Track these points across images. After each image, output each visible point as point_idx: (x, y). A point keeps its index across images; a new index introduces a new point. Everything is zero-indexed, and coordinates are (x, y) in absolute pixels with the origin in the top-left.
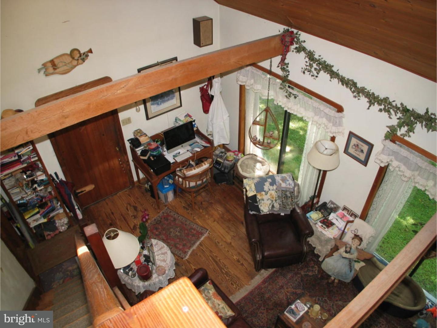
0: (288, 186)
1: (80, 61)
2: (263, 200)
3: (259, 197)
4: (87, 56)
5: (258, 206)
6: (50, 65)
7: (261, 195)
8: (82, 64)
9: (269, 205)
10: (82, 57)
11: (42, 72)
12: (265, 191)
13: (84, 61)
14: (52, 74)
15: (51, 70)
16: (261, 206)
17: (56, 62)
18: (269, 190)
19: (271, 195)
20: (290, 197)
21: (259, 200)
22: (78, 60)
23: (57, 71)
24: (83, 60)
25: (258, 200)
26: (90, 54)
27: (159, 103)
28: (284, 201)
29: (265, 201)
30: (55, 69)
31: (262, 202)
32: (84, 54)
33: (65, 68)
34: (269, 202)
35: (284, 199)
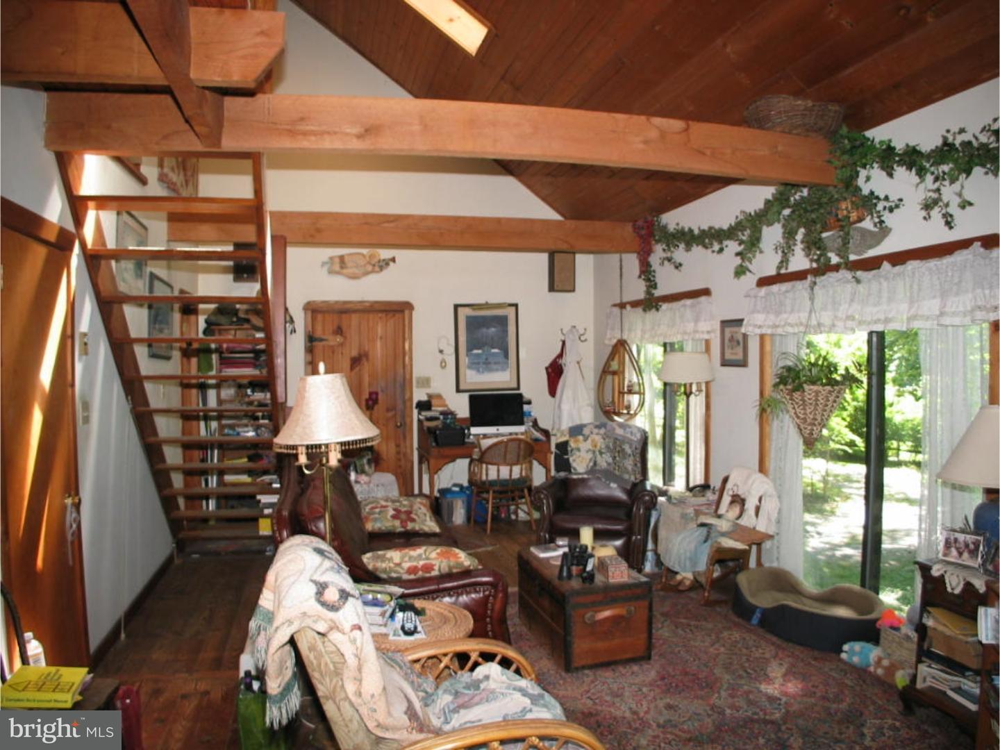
0: (629, 435)
1: (377, 269)
2: (579, 450)
3: (572, 444)
4: (387, 264)
5: (568, 459)
6: (337, 260)
7: (577, 441)
8: (377, 272)
9: (588, 461)
10: (381, 264)
11: (326, 268)
12: (583, 435)
13: (381, 270)
14: (338, 273)
15: (337, 267)
16: (574, 460)
17: (346, 259)
18: (592, 433)
19: (593, 441)
20: (630, 456)
21: (572, 450)
22: (374, 265)
23: (345, 271)
24: (381, 268)
25: (569, 449)
26: (391, 264)
27: (481, 370)
28: (617, 458)
29: (583, 453)
30: (342, 268)
31: (578, 453)
32: (384, 260)
33: (356, 271)
34: (590, 455)
35: (617, 455)
